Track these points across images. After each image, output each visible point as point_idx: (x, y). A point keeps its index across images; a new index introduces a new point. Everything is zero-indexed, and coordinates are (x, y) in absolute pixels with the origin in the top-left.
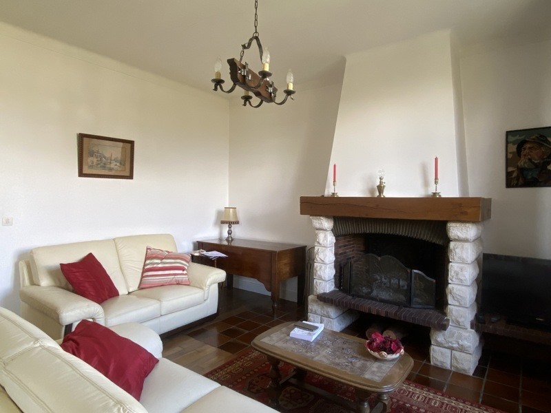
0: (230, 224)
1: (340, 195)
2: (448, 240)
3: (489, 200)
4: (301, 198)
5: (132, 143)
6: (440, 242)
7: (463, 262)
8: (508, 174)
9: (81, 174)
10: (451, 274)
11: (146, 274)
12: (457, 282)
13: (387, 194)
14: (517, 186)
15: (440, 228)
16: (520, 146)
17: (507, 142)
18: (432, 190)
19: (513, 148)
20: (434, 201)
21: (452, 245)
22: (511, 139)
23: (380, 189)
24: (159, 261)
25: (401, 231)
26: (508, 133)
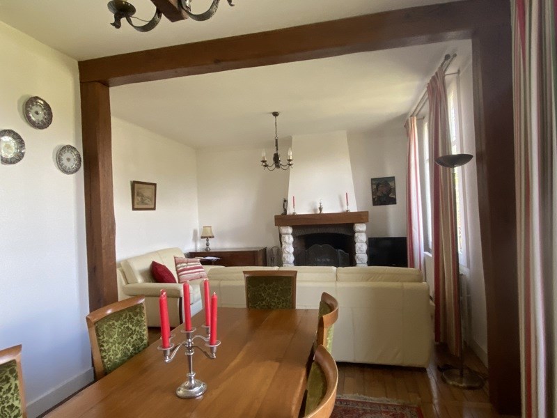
0: (208, 238)
1: (298, 213)
2: (354, 232)
3: (367, 212)
4: (275, 216)
5: (155, 185)
6: (349, 234)
7: (362, 242)
8: (374, 199)
9: (134, 209)
10: (357, 249)
11: (180, 274)
12: (359, 252)
13: (324, 212)
14: (377, 205)
15: (350, 227)
16: (378, 185)
17: (372, 184)
18: (345, 209)
19: (375, 187)
20: (347, 214)
21: (356, 235)
22: (374, 182)
23: (321, 209)
24: (185, 264)
25: (331, 231)
26: (372, 180)
